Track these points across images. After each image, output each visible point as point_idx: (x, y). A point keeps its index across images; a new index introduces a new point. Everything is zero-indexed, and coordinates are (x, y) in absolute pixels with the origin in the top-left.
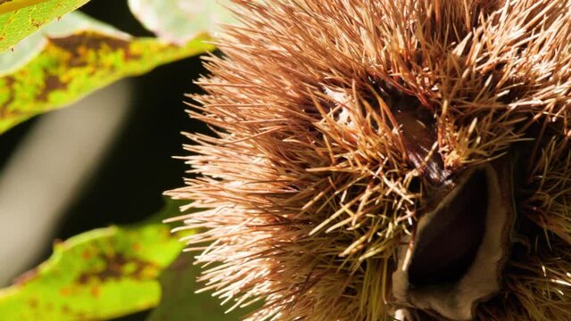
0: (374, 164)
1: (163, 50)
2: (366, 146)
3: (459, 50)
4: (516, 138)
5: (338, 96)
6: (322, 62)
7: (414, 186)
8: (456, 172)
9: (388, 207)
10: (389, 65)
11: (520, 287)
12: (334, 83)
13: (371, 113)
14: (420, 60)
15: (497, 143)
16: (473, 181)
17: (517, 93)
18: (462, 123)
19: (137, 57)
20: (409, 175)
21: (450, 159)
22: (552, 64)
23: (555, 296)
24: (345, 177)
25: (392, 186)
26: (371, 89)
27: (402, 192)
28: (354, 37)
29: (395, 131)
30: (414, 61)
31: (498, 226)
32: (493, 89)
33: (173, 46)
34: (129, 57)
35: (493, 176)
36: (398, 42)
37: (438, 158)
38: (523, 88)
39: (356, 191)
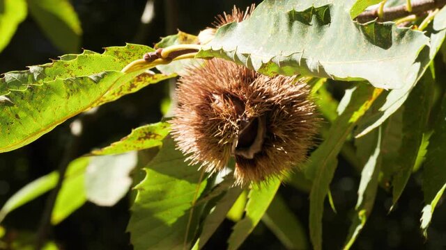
0: (227, 117)
1: (163, 77)
2: (225, 112)
3: (251, 85)
4: (267, 109)
5: (217, 97)
6: (212, 88)
7: (238, 123)
8: (250, 119)
9: (231, 129)
10: (231, 89)
11: (267, 150)
12: (216, 94)
13: (227, 103)
14: (240, 87)
15: (262, 110)
16: (254, 121)
17: (267, 97)
18: (252, 105)
19: (156, 79)
20: (237, 120)
21: (249, 116)
22: (277, 88)
23: (277, 153)
24: (219, 120)
25: (233, 123)
26: (226, 95)
27: (235, 125)
28: (221, 80)
29: (233, 107)
30: (238, 87)
31: (261, 133)
32: (261, 96)
33: (166, 76)
34: (153, 79)
35: (260, 120)
36: (234, 82)
37: (245, 116)
38: (269, 95)
39: (222, 125)
